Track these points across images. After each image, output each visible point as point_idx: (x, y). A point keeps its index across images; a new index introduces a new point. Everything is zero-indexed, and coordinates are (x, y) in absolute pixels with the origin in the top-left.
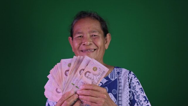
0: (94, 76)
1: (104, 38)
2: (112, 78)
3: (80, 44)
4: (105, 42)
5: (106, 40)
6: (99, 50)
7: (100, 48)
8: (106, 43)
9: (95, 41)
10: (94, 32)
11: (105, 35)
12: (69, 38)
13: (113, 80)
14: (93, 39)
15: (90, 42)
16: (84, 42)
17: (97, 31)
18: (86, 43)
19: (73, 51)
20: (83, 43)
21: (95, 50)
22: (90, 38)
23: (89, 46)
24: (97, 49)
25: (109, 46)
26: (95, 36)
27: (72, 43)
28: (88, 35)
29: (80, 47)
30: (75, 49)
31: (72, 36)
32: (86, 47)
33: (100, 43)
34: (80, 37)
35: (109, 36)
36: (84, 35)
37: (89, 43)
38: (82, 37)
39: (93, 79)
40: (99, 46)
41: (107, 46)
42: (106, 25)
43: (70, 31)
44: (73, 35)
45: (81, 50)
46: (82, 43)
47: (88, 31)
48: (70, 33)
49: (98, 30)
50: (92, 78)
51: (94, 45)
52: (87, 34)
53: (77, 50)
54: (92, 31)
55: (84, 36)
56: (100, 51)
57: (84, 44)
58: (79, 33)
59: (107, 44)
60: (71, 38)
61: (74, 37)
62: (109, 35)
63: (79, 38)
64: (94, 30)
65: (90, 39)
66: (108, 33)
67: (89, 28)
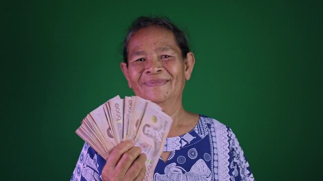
0: (156, 131)
1: (183, 60)
2: (201, 134)
3: (141, 72)
4: (186, 68)
5: (186, 63)
6: (174, 82)
7: (177, 77)
8: (186, 70)
9: (168, 66)
10: (164, 49)
11: (184, 55)
12: (122, 65)
13: (203, 136)
14: (164, 62)
15: (159, 67)
16: (148, 69)
17: (169, 47)
18: (151, 69)
19: (130, 87)
20: (146, 71)
21: (168, 81)
22: (159, 61)
23: (157, 75)
24: (171, 80)
25: (192, 75)
26: (166, 56)
27: (128, 72)
28: (155, 56)
29: (142, 77)
30: (132, 82)
31: (126, 61)
32: (152, 76)
33: (175, 68)
34: (141, 60)
35: (191, 57)
36: (148, 56)
37: (157, 69)
38: (145, 60)
39: (155, 137)
40: (174, 75)
41: (188, 74)
42: (185, 38)
43: (123, 52)
44: (129, 57)
45: (143, 82)
46: (144, 70)
47: (154, 48)
48: (122, 57)
49: (171, 46)
50: (154, 135)
51: (165, 71)
52: (152, 54)
53: (138, 84)
54: (160, 48)
55: (146, 58)
56: (176, 83)
57: (148, 72)
58: (138, 53)
59: (188, 71)
60: (125, 65)
61: (130, 62)
62: (191, 55)
63: (139, 62)
64: (164, 46)
65: (158, 63)
66: (188, 51)
67: (155, 44)
